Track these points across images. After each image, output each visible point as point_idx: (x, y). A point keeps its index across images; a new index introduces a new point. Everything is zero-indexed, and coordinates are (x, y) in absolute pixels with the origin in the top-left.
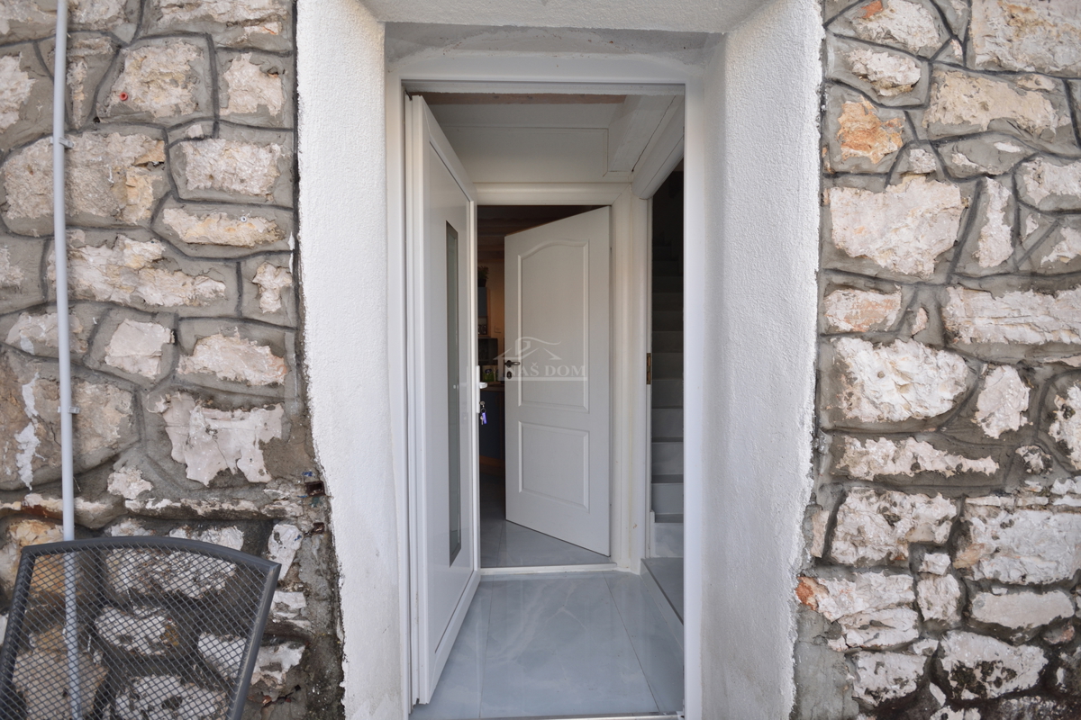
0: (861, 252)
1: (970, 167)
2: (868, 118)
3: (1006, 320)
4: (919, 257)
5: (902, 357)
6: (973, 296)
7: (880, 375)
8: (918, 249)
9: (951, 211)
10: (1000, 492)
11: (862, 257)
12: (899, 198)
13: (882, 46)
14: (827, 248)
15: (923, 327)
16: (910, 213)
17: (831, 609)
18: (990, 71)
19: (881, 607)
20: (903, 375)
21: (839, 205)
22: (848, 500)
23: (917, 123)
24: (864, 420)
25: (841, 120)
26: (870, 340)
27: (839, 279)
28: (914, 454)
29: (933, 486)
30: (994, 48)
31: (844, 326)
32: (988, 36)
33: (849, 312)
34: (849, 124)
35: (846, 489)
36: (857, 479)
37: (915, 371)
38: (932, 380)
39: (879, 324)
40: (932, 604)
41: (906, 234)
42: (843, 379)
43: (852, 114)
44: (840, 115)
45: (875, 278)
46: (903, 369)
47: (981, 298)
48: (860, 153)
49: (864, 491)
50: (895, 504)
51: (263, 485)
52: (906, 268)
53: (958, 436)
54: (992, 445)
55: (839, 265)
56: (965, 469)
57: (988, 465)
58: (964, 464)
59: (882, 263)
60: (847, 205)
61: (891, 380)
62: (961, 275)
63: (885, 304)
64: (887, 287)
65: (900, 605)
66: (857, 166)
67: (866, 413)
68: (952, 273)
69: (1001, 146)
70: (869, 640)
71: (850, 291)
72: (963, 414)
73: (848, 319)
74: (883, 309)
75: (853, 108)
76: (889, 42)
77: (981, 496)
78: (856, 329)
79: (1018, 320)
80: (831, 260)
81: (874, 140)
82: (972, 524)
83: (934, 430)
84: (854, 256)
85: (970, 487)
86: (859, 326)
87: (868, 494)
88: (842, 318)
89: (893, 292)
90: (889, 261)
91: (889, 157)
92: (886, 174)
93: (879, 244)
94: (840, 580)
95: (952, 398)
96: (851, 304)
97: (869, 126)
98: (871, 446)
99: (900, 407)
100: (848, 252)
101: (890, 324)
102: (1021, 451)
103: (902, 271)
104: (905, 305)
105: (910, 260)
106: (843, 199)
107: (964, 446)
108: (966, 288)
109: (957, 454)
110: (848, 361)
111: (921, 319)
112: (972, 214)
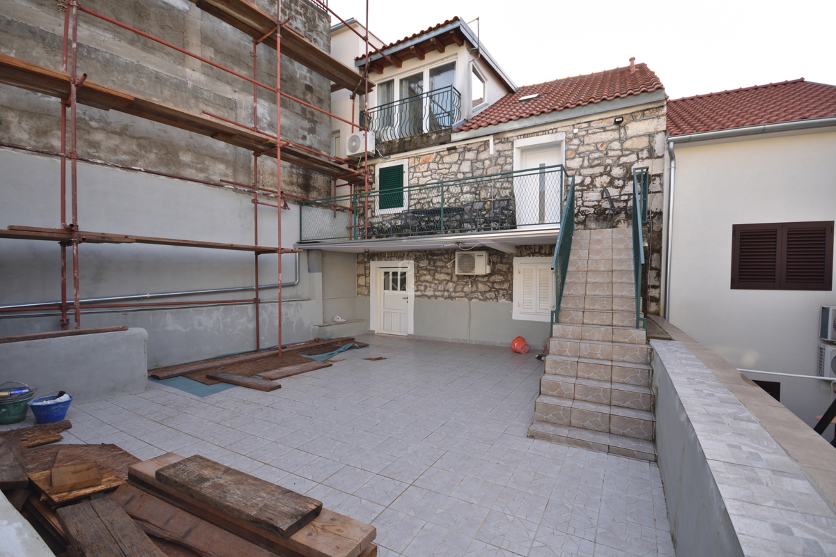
111: (578, 173)
112: (583, 161)
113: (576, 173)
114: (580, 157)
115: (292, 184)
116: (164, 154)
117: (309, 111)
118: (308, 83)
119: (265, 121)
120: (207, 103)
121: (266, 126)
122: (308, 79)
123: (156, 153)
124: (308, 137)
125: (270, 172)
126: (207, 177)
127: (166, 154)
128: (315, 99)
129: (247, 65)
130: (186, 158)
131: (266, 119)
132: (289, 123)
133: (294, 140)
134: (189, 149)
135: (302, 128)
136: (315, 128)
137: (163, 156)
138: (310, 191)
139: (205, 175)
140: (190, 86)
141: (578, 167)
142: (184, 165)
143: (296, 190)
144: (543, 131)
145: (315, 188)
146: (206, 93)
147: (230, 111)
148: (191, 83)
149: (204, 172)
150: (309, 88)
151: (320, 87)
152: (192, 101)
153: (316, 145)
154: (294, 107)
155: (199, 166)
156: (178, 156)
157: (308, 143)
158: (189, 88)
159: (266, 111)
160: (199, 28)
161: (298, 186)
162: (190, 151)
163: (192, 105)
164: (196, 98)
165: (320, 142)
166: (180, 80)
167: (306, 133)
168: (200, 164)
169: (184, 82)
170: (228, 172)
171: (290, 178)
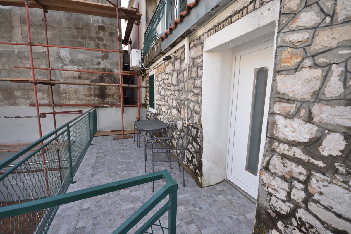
0: (283, 92)
1: (327, 62)
2: (289, 54)
3: (337, 116)
4: (302, 93)
5: (295, 123)
6: (324, 107)
7: (286, 127)
8: (302, 91)
9: (317, 78)
10: (324, 174)
11: (284, 94)
12: (299, 76)
13: (298, 30)
14: (274, 92)
15: (303, 115)
16: (301, 80)
17: (265, 180)
18: (345, 22)
19: (279, 187)
20: (294, 128)
21: (279, 79)
22: (274, 157)
23: (307, 51)
24: (280, 138)
25: (281, 56)
26: (284, 116)
27: (277, 100)
28: (294, 151)
29: (299, 162)
30: (346, 13)
31: (277, 112)
32: (343, 9)
33: (279, 108)
34: (284, 57)
35: (274, 154)
36: (277, 152)
37: (297, 128)
38: (302, 131)
39: (287, 113)
40: (294, 195)
41: (298, 87)
42: (275, 126)
43: (285, 54)
44: (281, 55)
45: (288, 100)
46: (294, 126)
47: (327, 107)
48: (286, 64)
49: (277, 156)
50: (286, 163)
51: (198, 124)
52: (298, 97)
53: (311, 151)
54: (324, 158)
55: (277, 96)
56: (311, 162)
57: (321, 164)
58: (311, 160)
59: (290, 95)
60: (282, 79)
61: (289, 129)
62: (320, 99)
63: (290, 107)
64: (292, 102)
65: (284, 189)
66: (285, 68)
67: (281, 136)
68: (316, 98)
69: (340, 52)
70: (274, 193)
71: (281, 103)
72: (315, 145)
73: (278, 110)
74: (289, 108)
75: (285, 52)
76: (300, 28)
77: (315, 172)
78: (281, 113)
79: (342, 117)
80: (275, 95)
81: (291, 60)
82: (312, 179)
83: (304, 147)
84: (281, 93)
85: (312, 168)
86: (281, 112)
87: (278, 157)
88: (277, 110)
89: (293, 104)
90: (292, 95)
91: (296, 64)
92: (296, 69)
93: (289, 90)
94: (268, 174)
95: (309, 138)
96: (280, 106)
97: (290, 56)
98: (281, 145)
99: (291, 137)
100: (280, 92)
101: (291, 113)
102: (336, 164)
103: (297, 97)
104: (297, 108)
105: (299, 94)
106: (281, 78)
107: (313, 155)
108: (322, 104)
109: (309, 156)
110: (277, 121)
111: (303, 112)
112: (325, 78)
113: (298, 111)
114: (316, 66)
115: (91, 95)
116: (6, 94)
117: (102, 45)
118: (100, 24)
119: (67, 59)
120: (27, 59)
121: (68, 62)
122: (100, 21)
123: (2, 95)
124: (102, 62)
125: (73, 91)
126: (32, 102)
127: (7, 94)
128: (107, 34)
129: (52, 27)
130: (18, 93)
131: (68, 58)
132: (86, 56)
133: (91, 67)
134: (19, 89)
135: (97, 57)
136: (107, 55)
137: (6, 95)
138: (105, 98)
139: (30, 101)
140: (16, 52)
141: (308, 97)
142: (17, 98)
143: (94, 99)
144: (239, 12)
145: (109, 95)
146: (26, 53)
147: (42, 60)
148: (17, 50)
149: (29, 99)
150: (101, 28)
151: (111, 24)
152: (19, 60)
153: (109, 67)
154: (89, 45)
155: (26, 96)
156: (14, 94)
157: (102, 66)
158: (16, 54)
159: (68, 53)
160: (19, 16)
161: (96, 95)
162: (20, 89)
163: (18, 63)
164: (20, 58)
165: (112, 64)
166: (10, 51)
167: (100, 60)
168: (27, 95)
169: (12, 51)
170: (44, 97)
171: (89, 92)
